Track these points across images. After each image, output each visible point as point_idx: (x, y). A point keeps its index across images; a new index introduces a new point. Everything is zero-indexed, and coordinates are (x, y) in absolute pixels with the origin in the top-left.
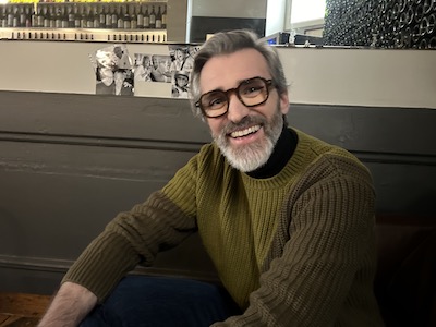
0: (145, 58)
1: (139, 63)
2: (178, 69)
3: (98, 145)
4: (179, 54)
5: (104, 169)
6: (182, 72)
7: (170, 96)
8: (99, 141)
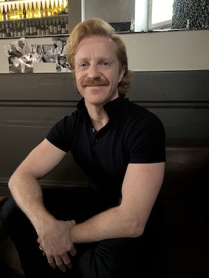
0: (38, 47)
1: (35, 50)
2: (59, 53)
3: (13, 106)
4: (59, 43)
5: (19, 121)
6: (62, 55)
7: (55, 71)
8: (14, 103)
